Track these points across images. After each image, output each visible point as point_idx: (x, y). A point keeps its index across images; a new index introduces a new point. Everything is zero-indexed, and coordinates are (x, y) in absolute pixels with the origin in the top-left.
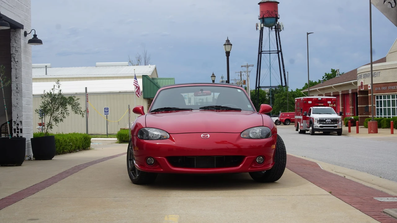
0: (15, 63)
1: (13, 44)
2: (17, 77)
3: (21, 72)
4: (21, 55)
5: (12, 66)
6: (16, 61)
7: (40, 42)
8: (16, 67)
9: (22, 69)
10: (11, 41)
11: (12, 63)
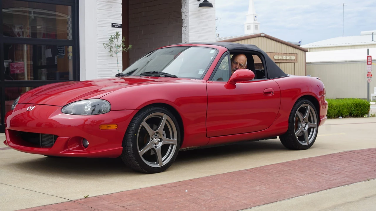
0: (184, 28)
1: (183, 10)
2: (186, 41)
3: (189, 37)
4: (188, 20)
5: (182, 31)
6: (185, 26)
7: (210, 5)
8: (185, 32)
9: (190, 33)
10: (182, 7)
11: (182, 28)
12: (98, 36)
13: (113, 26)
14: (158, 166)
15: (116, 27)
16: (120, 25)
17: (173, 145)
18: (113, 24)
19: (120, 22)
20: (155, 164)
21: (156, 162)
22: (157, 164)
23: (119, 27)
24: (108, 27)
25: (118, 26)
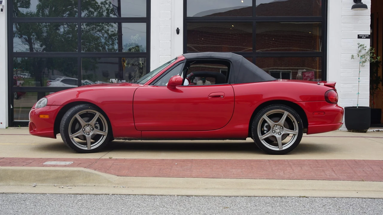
12: (342, 47)
13: (359, 37)
14: (86, 149)
15: (363, 38)
16: (368, 36)
17: (104, 136)
18: (360, 36)
19: (368, 32)
20: (85, 147)
21: (86, 145)
22: (86, 147)
23: (367, 38)
24: (353, 38)
25: (365, 37)
